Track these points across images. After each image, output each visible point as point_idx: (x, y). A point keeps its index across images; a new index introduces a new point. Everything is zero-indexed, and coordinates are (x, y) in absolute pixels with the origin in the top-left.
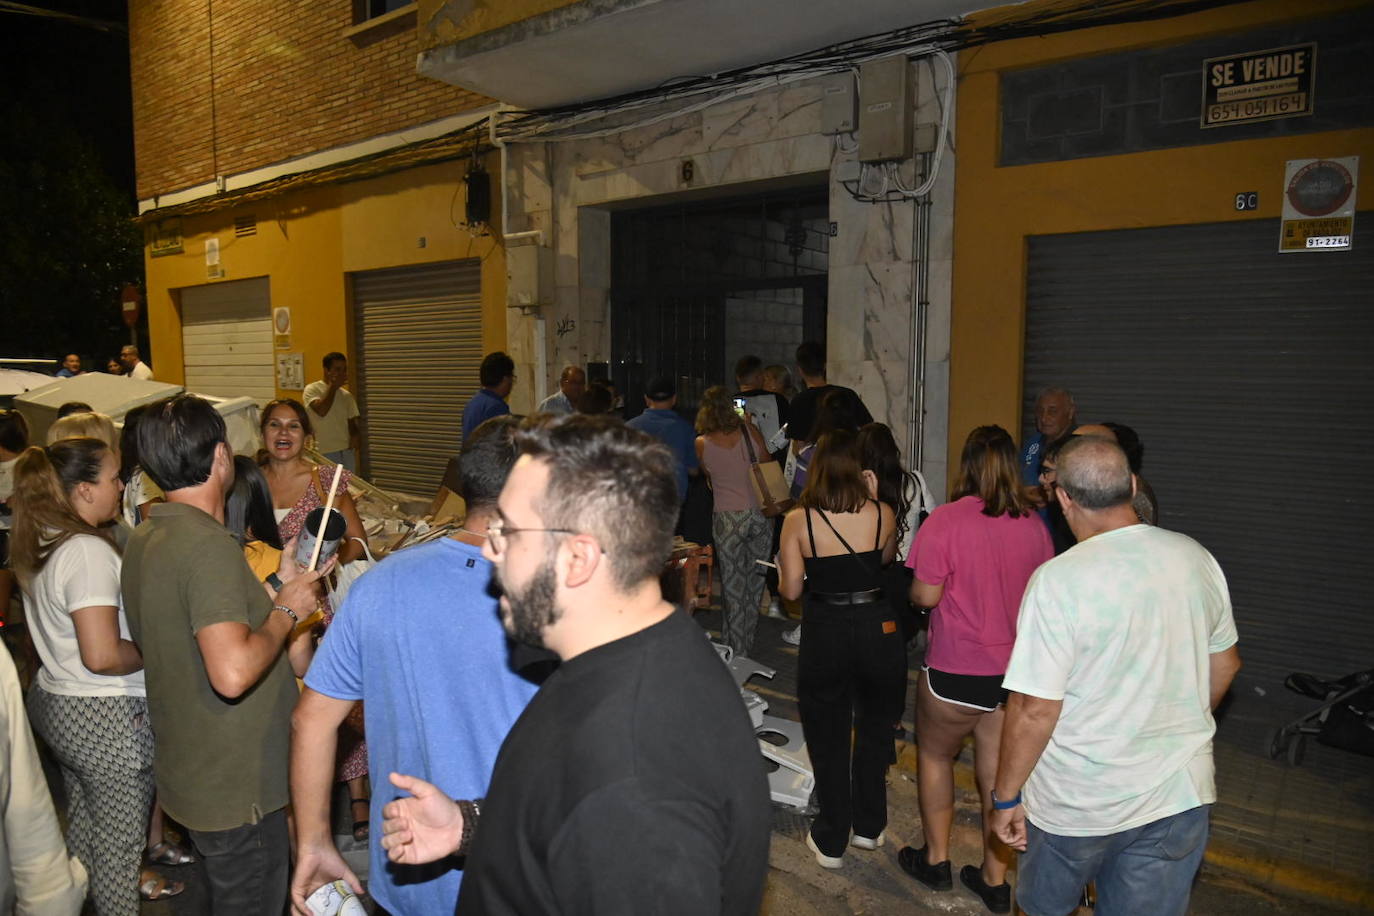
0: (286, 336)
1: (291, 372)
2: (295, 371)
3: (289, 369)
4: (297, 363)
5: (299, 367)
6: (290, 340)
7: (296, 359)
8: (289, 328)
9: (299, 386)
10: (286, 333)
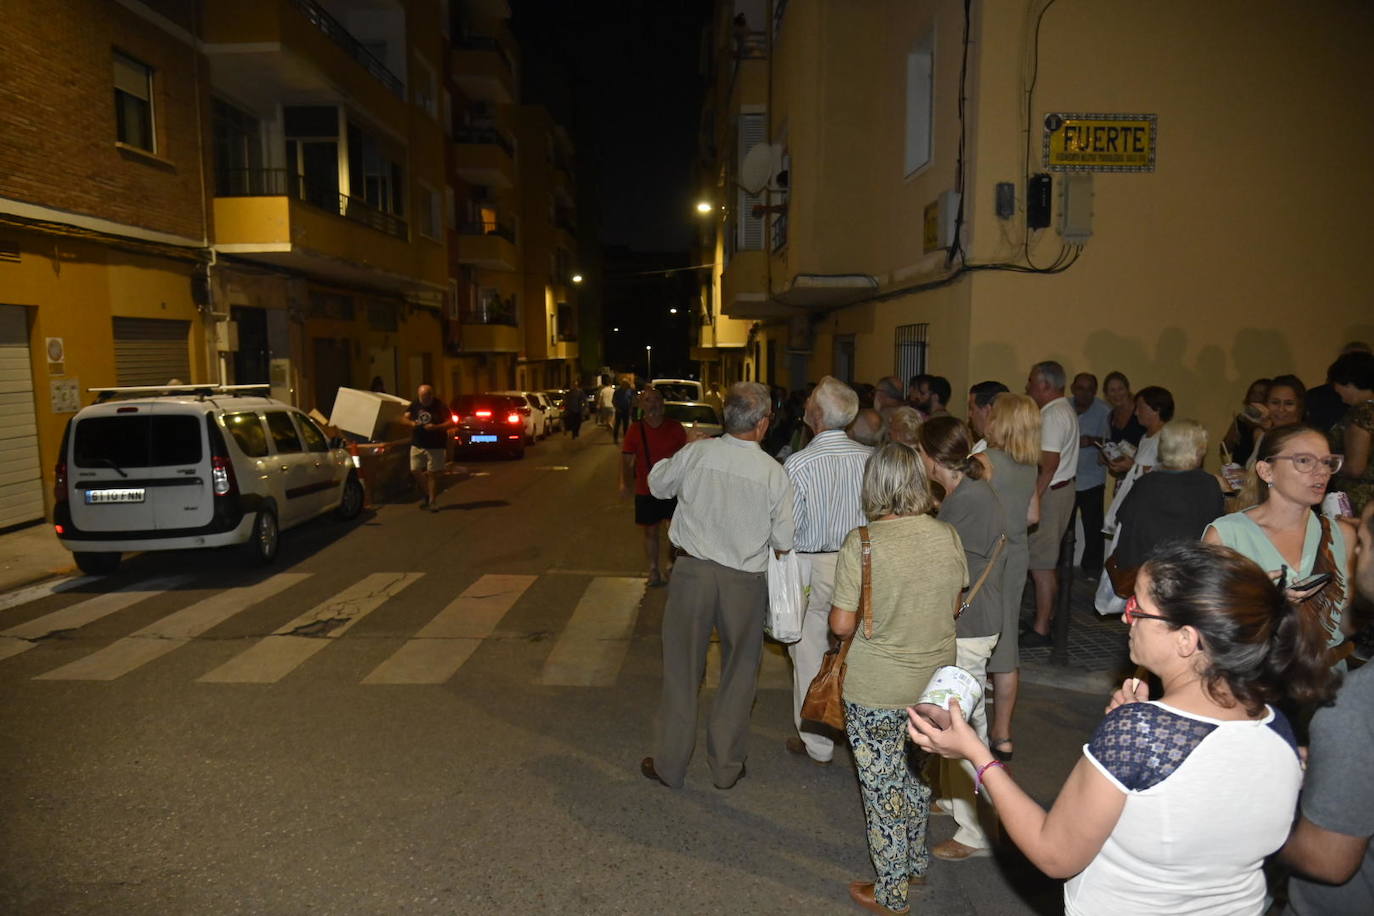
0: (61, 364)
1: (67, 397)
2: (72, 396)
3: (65, 394)
4: (73, 388)
5: (76, 392)
6: (64, 368)
7: (71, 384)
8: (62, 357)
9: (75, 408)
10: (60, 361)
